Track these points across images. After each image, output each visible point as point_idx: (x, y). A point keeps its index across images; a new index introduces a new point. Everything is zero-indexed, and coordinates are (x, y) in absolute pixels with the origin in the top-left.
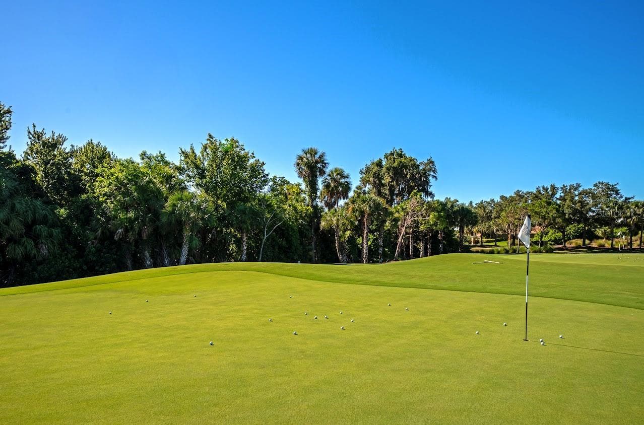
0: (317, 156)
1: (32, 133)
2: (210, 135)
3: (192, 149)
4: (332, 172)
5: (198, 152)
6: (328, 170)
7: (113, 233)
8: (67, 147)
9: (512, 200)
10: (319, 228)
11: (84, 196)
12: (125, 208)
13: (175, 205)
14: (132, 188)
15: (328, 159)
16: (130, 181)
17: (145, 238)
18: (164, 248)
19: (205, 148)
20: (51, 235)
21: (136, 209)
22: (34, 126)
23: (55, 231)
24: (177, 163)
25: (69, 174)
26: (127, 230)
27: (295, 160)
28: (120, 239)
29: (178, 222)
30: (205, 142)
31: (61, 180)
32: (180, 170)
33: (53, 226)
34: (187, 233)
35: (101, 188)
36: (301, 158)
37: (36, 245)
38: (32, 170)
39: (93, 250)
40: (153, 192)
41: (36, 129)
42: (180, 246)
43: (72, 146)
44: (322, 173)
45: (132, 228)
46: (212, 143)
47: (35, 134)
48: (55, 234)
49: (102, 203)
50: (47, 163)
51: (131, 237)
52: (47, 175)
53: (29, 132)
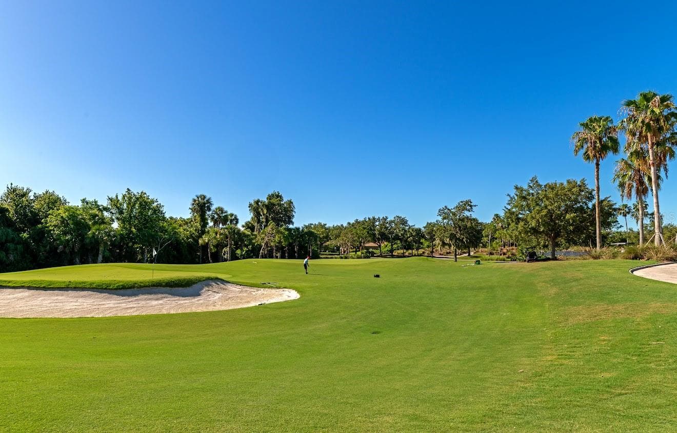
0: (205, 200)
1: (10, 188)
2: (128, 189)
3: (117, 197)
4: (216, 209)
5: (120, 198)
6: (213, 208)
7: (57, 248)
8: (31, 196)
9: (353, 225)
10: (199, 244)
11: (40, 226)
12: (65, 233)
13: (94, 233)
14: (70, 222)
15: (213, 201)
16: (69, 219)
17: (76, 251)
18: (89, 257)
19: (124, 197)
20: (16, 249)
21: (71, 234)
22: (12, 184)
23: (19, 247)
24: (105, 205)
25: (31, 212)
26: (65, 247)
27: (191, 201)
28: (61, 252)
29: (96, 242)
30: (124, 193)
31: (25, 215)
32: (106, 209)
33: (18, 243)
34: (101, 249)
35: (52, 221)
36: (195, 201)
37: (7, 254)
38: (7, 210)
39: (43, 258)
40: (83, 224)
41: (13, 186)
42: (98, 256)
43: (35, 193)
44: (209, 210)
45: (68, 245)
46: (129, 194)
47: (12, 189)
48: (18, 248)
49: (51, 230)
50: (17, 206)
51: (67, 250)
52: (16, 212)
53: (8, 187)
